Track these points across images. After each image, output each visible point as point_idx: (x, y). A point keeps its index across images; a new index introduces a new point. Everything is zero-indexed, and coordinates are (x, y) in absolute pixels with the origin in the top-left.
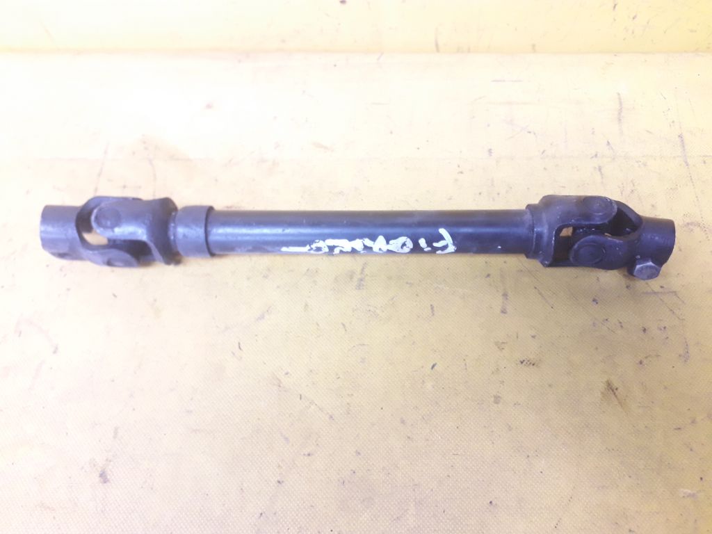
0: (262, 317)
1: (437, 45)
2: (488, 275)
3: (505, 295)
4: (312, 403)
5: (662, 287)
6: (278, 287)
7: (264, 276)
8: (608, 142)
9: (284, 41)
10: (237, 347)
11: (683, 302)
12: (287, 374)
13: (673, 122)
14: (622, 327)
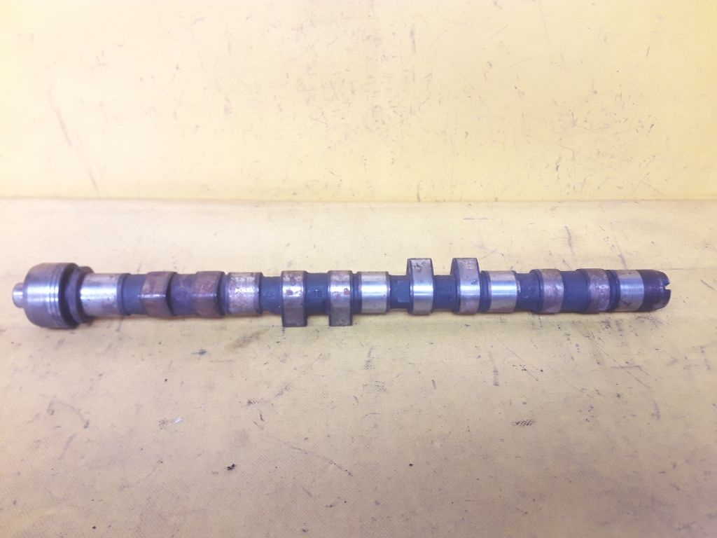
0: (281, 393)
1: (419, 198)
2: (479, 356)
3: (496, 371)
4: (331, 462)
5: (627, 363)
6: (295, 369)
7: (282, 361)
8: (564, 261)
9: (295, 194)
10: (259, 418)
11: (647, 374)
12: (306, 439)
13: (613, 246)
14: (599, 394)
